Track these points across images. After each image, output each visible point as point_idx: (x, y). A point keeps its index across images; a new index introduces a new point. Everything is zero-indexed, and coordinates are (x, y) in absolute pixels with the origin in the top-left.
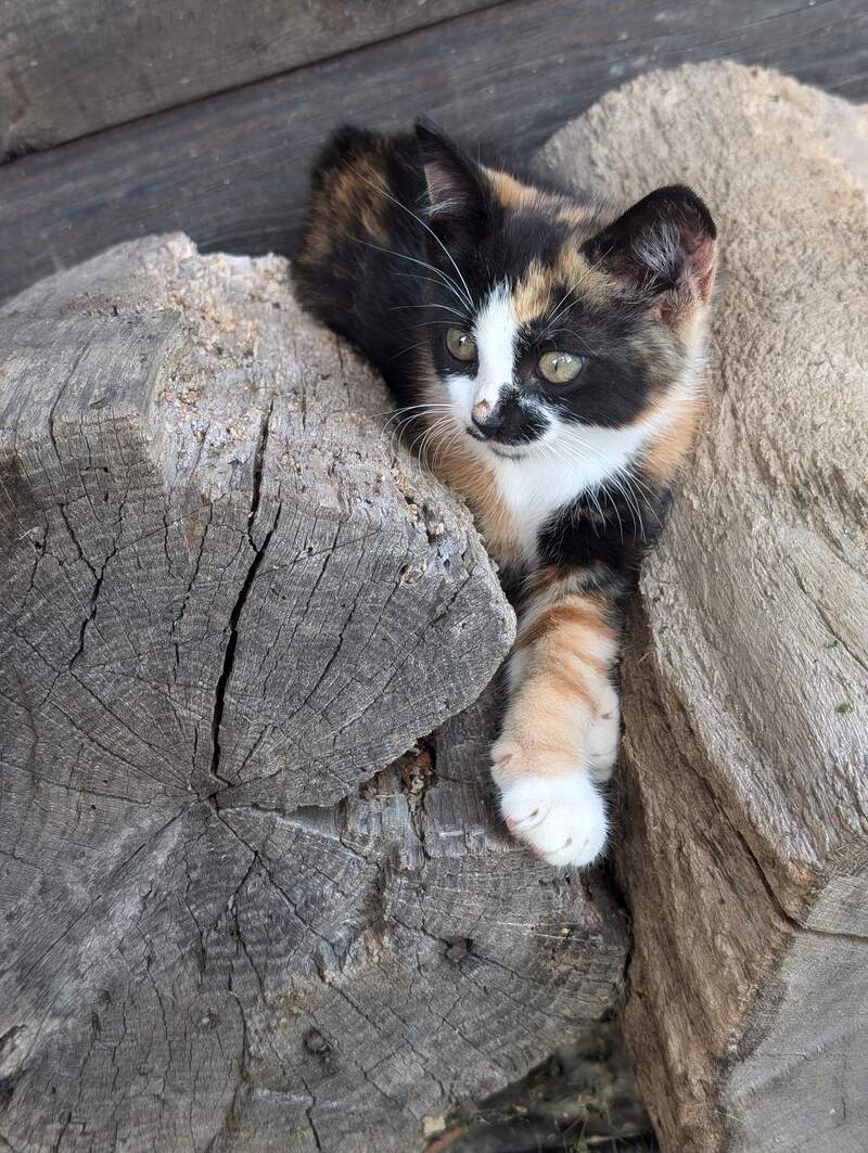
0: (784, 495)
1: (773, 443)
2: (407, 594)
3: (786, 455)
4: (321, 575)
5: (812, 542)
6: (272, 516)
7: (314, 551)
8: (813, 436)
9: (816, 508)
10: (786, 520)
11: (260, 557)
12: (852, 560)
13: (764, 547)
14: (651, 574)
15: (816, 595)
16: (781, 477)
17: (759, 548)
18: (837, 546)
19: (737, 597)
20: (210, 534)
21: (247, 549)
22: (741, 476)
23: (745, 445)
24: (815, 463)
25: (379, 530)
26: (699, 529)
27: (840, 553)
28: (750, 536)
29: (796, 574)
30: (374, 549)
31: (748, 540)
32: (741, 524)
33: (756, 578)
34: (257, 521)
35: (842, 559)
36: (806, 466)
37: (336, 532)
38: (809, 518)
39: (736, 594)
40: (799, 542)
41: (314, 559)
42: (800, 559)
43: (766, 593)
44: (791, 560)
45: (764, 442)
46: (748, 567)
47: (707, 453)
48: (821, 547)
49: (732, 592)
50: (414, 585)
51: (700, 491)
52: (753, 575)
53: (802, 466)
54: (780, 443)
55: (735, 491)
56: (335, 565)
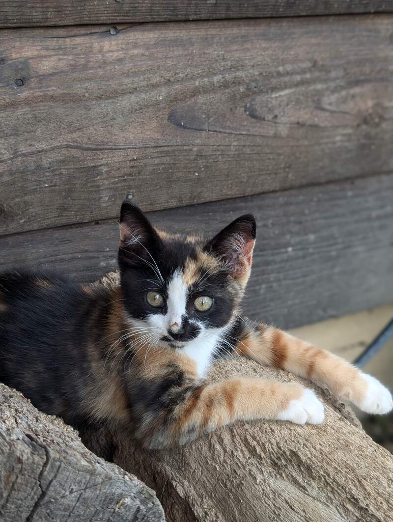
0: (267, 463)
1: (254, 438)
2: (119, 515)
3: (263, 444)
4: (75, 505)
5: (289, 486)
6: (55, 470)
7: (74, 490)
8: (273, 435)
9: (287, 470)
10: (272, 476)
11: (44, 494)
12: (314, 496)
13: (265, 489)
14: (197, 504)
15: (303, 514)
16: (263, 455)
17: (263, 490)
18: (304, 489)
19: (258, 516)
20: (19, 481)
21: (37, 489)
22: (240, 453)
23: (238, 439)
24: (280, 448)
25: (110, 479)
26: (223, 481)
27: (307, 493)
28: (257, 484)
29: (287, 502)
30: (106, 489)
31: (256, 486)
32: (249, 478)
33: (267, 505)
34: (45, 473)
35: (308, 495)
36: (275, 449)
37: (88, 479)
38: (284, 475)
39: (257, 514)
40: (283, 487)
41: (73, 495)
42: (286, 495)
43: (275, 513)
44: (282, 496)
45: (249, 437)
46: (261, 500)
47: (217, 442)
48: (295, 490)
49: (255, 513)
50: (123, 510)
51: (218, 461)
52: (265, 503)
53: (274, 450)
54: (258, 438)
55: (240, 462)
56: (84, 499)
